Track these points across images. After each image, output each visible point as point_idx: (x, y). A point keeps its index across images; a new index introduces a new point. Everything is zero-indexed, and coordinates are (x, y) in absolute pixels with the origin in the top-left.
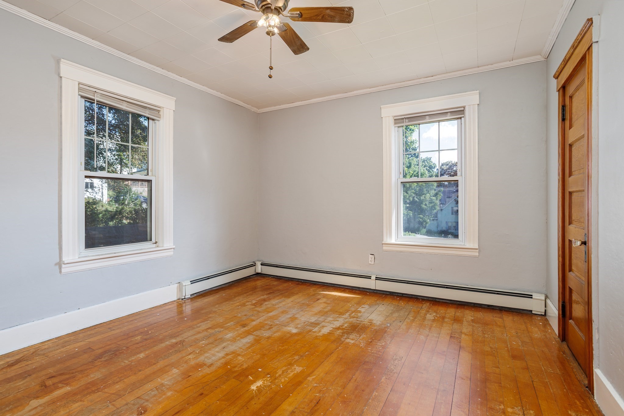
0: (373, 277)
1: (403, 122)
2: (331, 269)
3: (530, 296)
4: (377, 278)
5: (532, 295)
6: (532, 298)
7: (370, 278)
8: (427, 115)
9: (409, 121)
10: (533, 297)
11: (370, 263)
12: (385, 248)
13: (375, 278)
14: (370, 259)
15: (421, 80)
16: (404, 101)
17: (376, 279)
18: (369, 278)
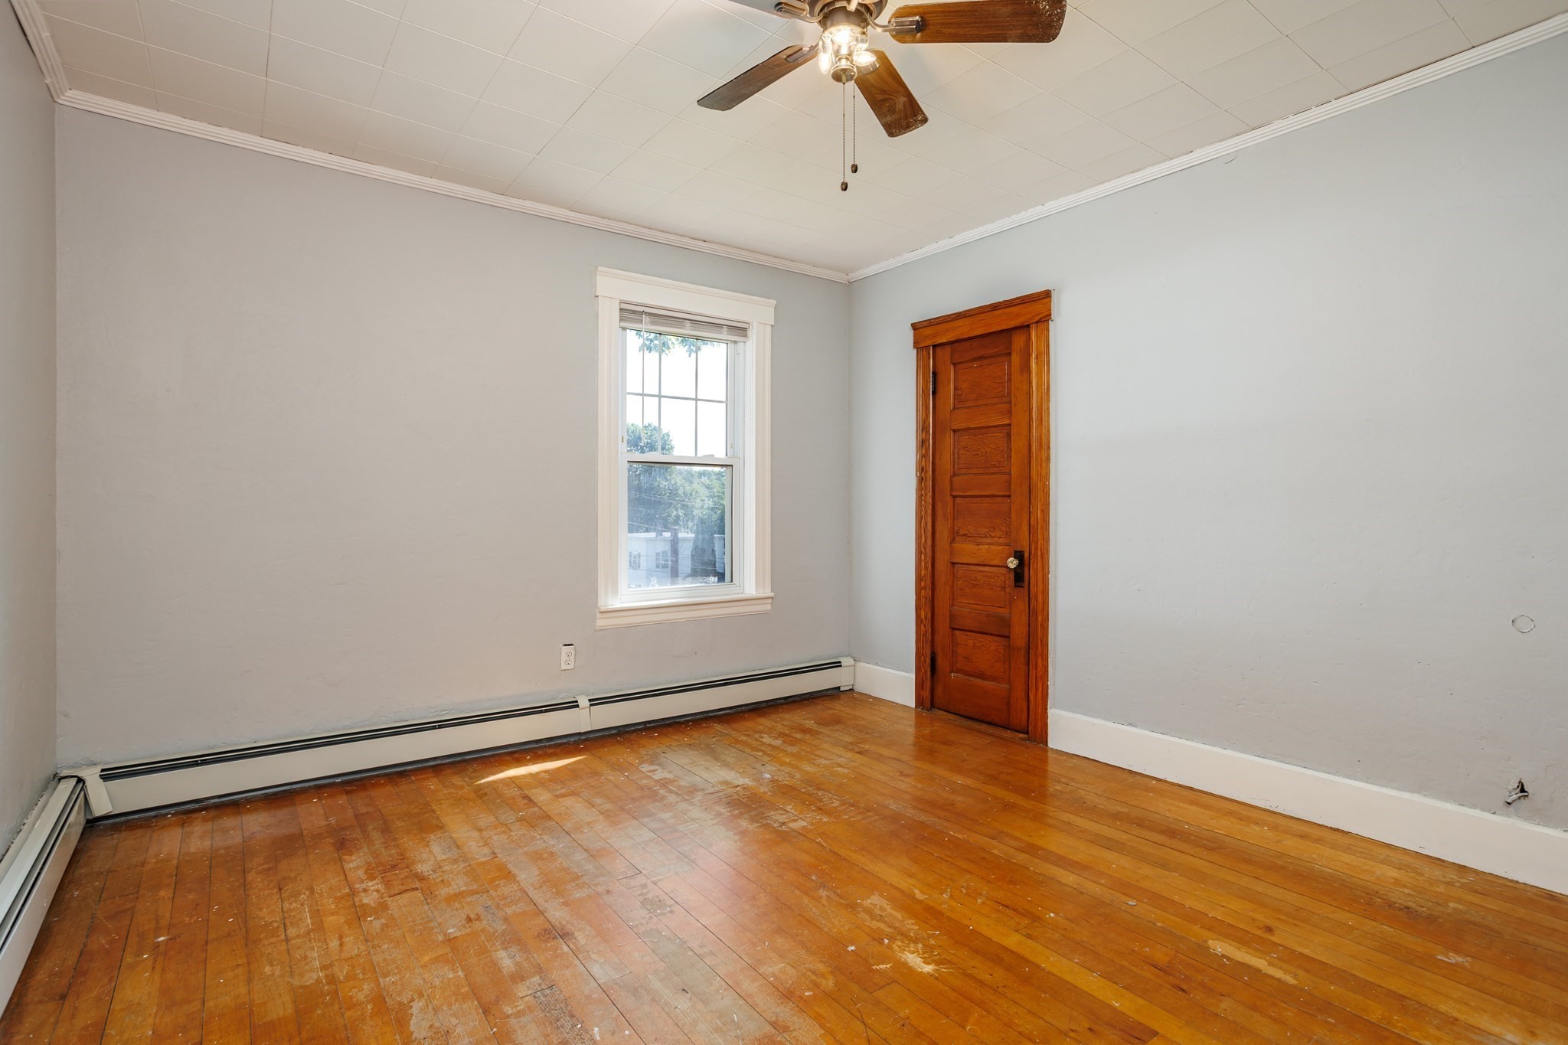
0: (583, 702)
1: (641, 322)
2: (442, 711)
3: (838, 665)
4: (594, 702)
5: (840, 662)
6: (841, 666)
7: (578, 706)
8: (689, 320)
9: (653, 323)
10: (842, 664)
11: (564, 667)
12: (601, 622)
13: (588, 704)
14: (564, 658)
15: (684, 240)
16: (645, 274)
17: (591, 705)
18: (574, 705)
